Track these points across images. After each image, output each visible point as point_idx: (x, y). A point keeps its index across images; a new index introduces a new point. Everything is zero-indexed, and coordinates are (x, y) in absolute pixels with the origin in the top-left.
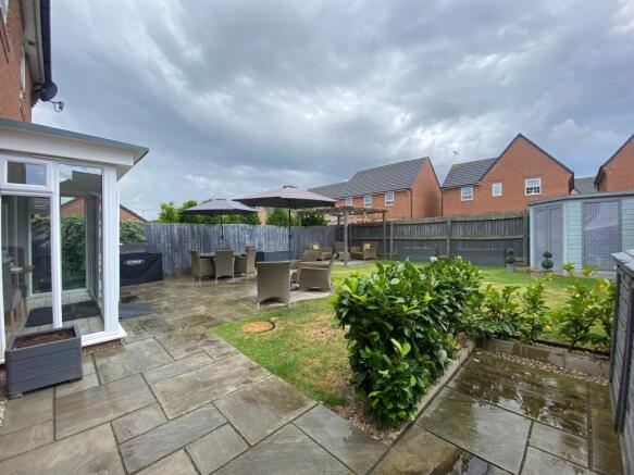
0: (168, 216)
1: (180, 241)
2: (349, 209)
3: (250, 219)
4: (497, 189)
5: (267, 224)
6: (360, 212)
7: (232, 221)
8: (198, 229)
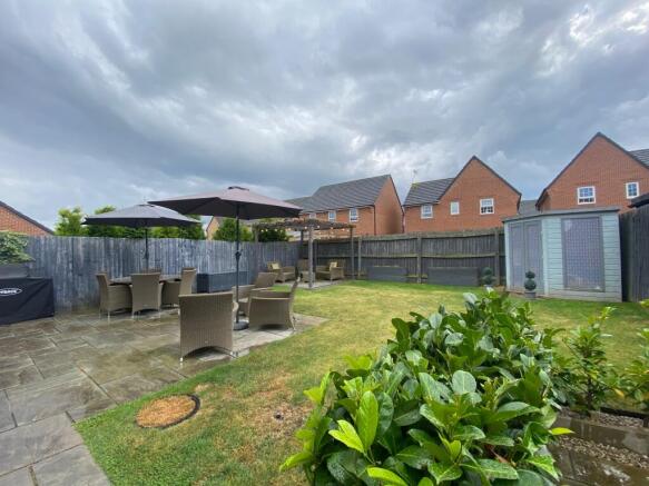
0: (70, 227)
1: (88, 261)
2: (314, 223)
3: (192, 232)
4: (455, 208)
5: (215, 238)
6: (326, 227)
7: (167, 234)
8: (116, 245)
